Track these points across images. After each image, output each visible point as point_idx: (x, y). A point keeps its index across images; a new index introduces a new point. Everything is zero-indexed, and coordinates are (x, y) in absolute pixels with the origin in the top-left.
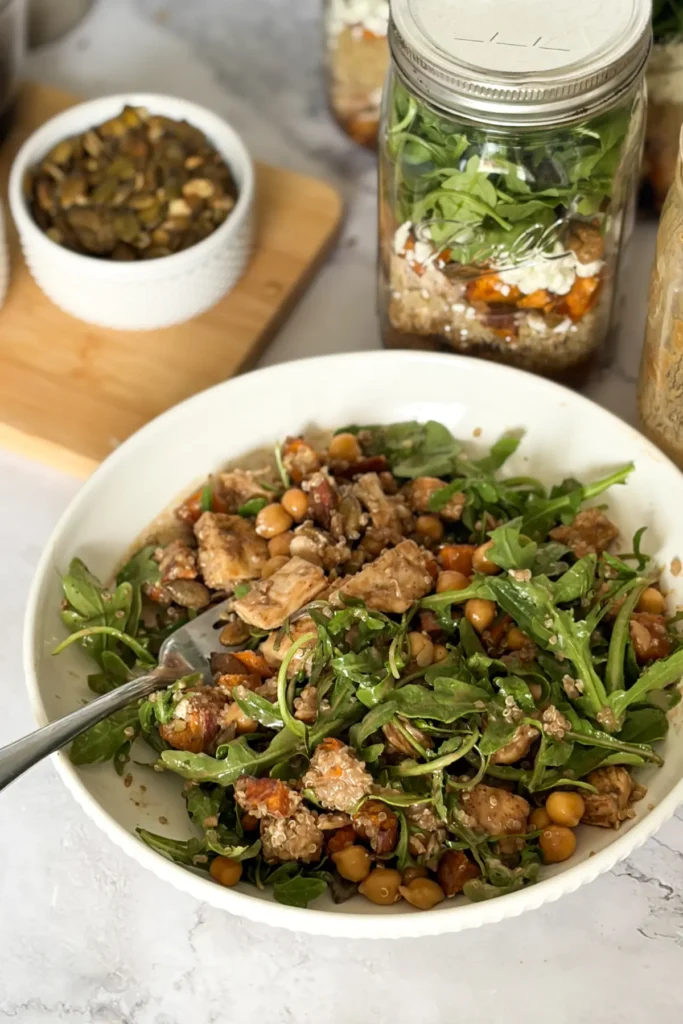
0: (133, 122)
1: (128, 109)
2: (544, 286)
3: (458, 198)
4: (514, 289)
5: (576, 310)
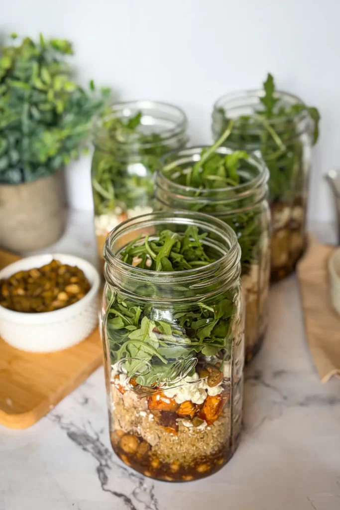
0: (54, 265)
1: (54, 261)
2: (188, 398)
3: (138, 344)
4: (172, 401)
5: (209, 417)
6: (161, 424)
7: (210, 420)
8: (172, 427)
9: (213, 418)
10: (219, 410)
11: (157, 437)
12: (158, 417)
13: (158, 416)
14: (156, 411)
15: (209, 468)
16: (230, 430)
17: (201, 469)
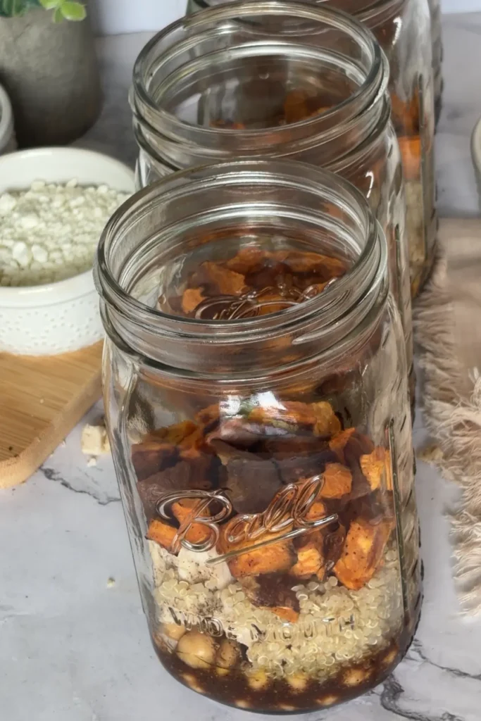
6: (262, 604)
7: (360, 578)
8: (285, 606)
9: (367, 575)
10: (376, 557)
11: (255, 632)
12: (253, 590)
13: (253, 588)
14: (248, 579)
15: (368, 675)
16: (400, 594)
17: (353, 679)
